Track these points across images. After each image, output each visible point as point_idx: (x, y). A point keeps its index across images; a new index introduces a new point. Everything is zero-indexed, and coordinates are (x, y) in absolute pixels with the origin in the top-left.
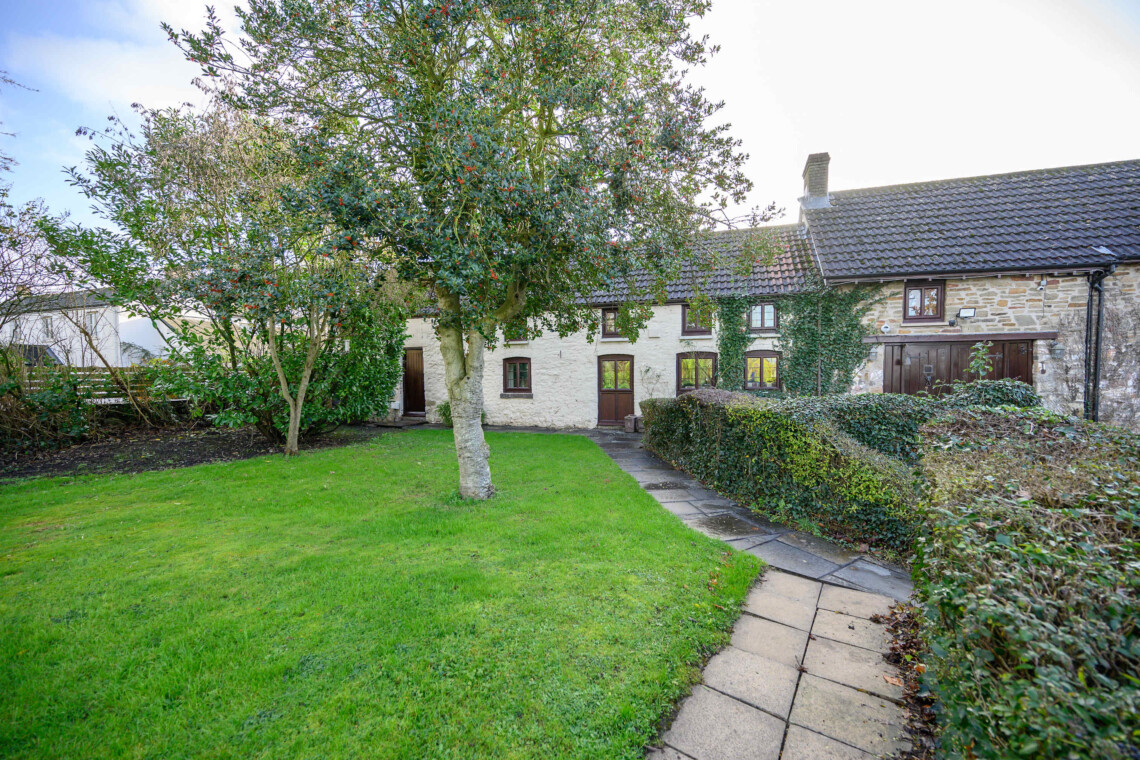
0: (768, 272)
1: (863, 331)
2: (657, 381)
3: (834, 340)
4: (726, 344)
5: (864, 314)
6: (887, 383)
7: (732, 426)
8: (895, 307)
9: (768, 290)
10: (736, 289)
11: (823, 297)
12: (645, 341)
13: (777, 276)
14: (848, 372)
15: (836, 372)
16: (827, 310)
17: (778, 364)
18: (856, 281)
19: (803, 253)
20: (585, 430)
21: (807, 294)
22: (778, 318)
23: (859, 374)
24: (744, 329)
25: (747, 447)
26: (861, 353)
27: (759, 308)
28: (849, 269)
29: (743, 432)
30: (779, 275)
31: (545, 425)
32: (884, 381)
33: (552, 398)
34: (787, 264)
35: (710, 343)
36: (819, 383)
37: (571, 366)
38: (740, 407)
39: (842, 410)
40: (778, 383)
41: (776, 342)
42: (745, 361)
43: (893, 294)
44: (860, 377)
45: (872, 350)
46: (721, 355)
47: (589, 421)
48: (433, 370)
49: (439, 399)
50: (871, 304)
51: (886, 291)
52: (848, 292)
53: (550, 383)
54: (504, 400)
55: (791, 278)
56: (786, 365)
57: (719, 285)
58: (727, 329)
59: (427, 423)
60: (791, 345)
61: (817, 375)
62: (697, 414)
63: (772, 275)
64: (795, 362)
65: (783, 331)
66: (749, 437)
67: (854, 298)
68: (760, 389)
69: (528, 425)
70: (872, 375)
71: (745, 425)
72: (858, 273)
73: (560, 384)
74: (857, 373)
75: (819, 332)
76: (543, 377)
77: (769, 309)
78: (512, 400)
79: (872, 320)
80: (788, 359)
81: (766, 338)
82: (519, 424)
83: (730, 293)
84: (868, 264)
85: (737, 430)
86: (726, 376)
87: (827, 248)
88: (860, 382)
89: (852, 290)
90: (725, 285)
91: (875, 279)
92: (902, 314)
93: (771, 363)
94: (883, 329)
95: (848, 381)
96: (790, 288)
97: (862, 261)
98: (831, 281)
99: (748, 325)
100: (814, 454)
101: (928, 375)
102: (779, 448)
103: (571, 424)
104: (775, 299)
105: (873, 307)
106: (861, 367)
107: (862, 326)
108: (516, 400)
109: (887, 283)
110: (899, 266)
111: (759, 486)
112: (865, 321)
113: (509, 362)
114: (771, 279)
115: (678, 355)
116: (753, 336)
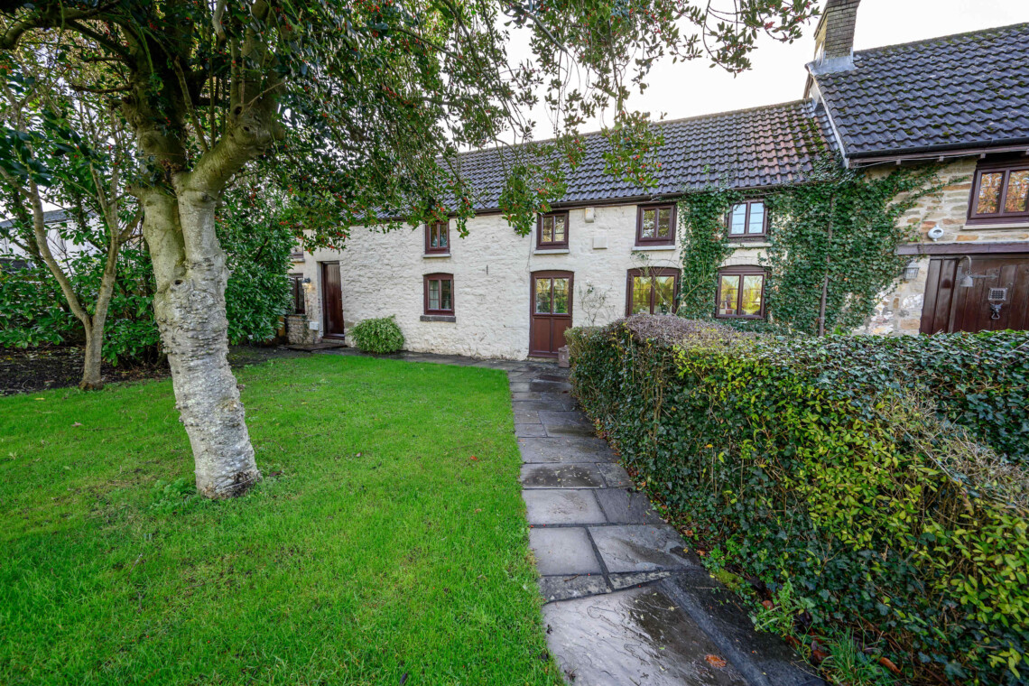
0: (758, 159)
1: (897, 238)
2: (601, 305)
3: (851, 251)
4: (693, 257)
5: (902, 212)
6: (926, 314)
7: (684, 383)
8: (956, 201)
9: (757, 181)
10: (713, 181)
11: (841, 189)
12: (589, 254)
13: (771, 164)
14: (868, 295)
15: (850, 296)
16: (843, 208)
17: (765, 285)
18: (898, 160)
19: (810, 134)
20: (514, 362)
21: (815, 185)
22: (769, 220)
23: (885, 300)
24: (720, 236)
25: (709, 429)
26: (891, 269)
27: (742, 208)
28: (888, 143)
29: (705, 399)
30: (775, 161)
31: (469, 354)
32: (923, 310)
33: (478, 323)
34: (787, 149)
35: (672, 257)
36: (823, 312)
37: (499, 284)
38: (702, 350)
39: (947, 370)
40: (763, 312)
41: (764, 254)
42: (718, 279)
43: (956, 180)
44: (885, 303)
45: (911, 265)
46: (686, 271)
47: (519, 351)
48: (350, 287)
49: (358, 319)
50: (916, 197)
51: (944, 177)
52: (879, 179)
53: (476, 305)
54: (424, 323)
55: (792, 165)
56: (776, 286)
57: (689, 178)
58: (696, 235)
59: (346, 346)
60: (785, 258)
61: (820, 300)
62: (630, 356)
63: (765, 162)
64: (790, 281)
65: (775, 239)
66: (715, 409)
67: (888, 189)
68: (736, 320)
69: (450, 353)
70: (905, 302)
71: (708, 386)
72: (903, 147)
73: (486, 306)
74: (882, 298)
75: (830, 239)
76: (469, 297)
77: (758, 209)
78: (433, 323)
79: (915, 221)
80: (779, 278)
81: (750, 248)
82: (441, 352)
83: (702, 187)
84: (920, 134)
85: (693, 393)
86: (691, 300)
87: (851, 118)
88: (885, 311)
89: (886, 175)
90: (698, 177)
91: (930, 156)
92: (965, 211)
93: (753, 283)
94: (931, 233)
95: (868, 309)
96: (790, 178)
97: (909, 131)
98: (857, 161)
99: (726, 232)
100: (875, 474)
101: (997, 303)
102: (780, 443)
103: (499, 354)
104: (768, 195)
105: (918, 201)
106: (890, 289)
107: (898, 231)
108: (438, 324)
109: (950, 162)
110: (974, 134)
111: (729, 511)
112: (902, 223)
113: (430, 279)
114: (763, 167)
115: (629, 271)
116: (731, 245)
